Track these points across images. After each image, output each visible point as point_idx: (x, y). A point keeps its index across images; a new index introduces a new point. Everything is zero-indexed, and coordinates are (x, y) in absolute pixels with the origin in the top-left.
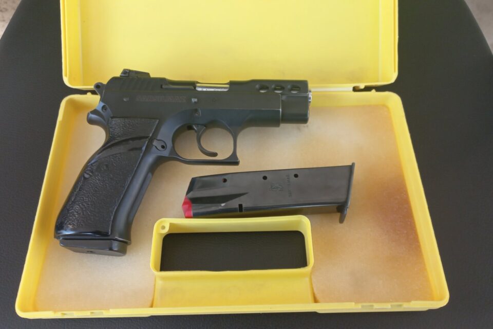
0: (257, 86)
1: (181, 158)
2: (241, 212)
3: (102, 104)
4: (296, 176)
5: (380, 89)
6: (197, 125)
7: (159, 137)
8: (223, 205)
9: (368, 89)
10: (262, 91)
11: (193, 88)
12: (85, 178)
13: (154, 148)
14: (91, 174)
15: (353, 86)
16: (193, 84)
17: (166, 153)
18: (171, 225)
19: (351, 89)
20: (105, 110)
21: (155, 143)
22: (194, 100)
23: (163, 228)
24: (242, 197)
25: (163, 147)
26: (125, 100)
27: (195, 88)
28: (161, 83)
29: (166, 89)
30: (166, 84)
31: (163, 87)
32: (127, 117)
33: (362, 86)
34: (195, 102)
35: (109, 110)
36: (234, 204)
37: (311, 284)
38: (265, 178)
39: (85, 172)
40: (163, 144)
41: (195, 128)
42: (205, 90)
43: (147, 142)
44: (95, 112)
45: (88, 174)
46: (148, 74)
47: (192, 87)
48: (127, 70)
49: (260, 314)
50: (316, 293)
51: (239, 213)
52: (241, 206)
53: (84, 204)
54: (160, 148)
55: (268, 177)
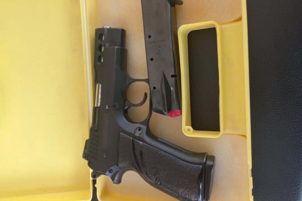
0: (99, 63)
1: (148, 117)
2: (177, 76)
3: (107, 173)
4: (150, 37)
6: (124, 106)
7: (133, 132)
8: (172, 89)
10: (102, 61)
11: (98, 108)
12: (160, 185)
13: (140, 136)
14: (158, 180)
16: (95, 109)
17: (144, 128)
18: (187, 125)
20: (111, 170)
21: (137, 135)
22: (107, 108)
23: (189, 130)
24: (166, 75)
25: (140, 130)
26: (105, 157)
27: (98, 107)
28: (94, 131)
29: (98, 127)
30: (95, 127)
31: (96, 129)
32: (118, 155)
34: (109, 107)
35: (112, 168)
36: (171, 81)
38: (152, 59)
39: (157, 184)
40: (138, 129)
41: (127, 107)
42: (99, 101)
43: (136, 140)
44: (113, 178)
45: (158, 182)
46: (87, 141)
47: (97, 110)
48: (83, 155)
51: (178, 77)
52: (172, 76)
53: (180, 184)
54: (140, 132)
55: (151, 57)
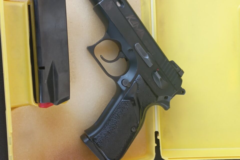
5: (158, 149)
9: (157, 141)
15: (158, 131)
19: (157, 130)
33: (159, 137)
37: (24, 105)
49: (3, 72)
50: (18, 108)
